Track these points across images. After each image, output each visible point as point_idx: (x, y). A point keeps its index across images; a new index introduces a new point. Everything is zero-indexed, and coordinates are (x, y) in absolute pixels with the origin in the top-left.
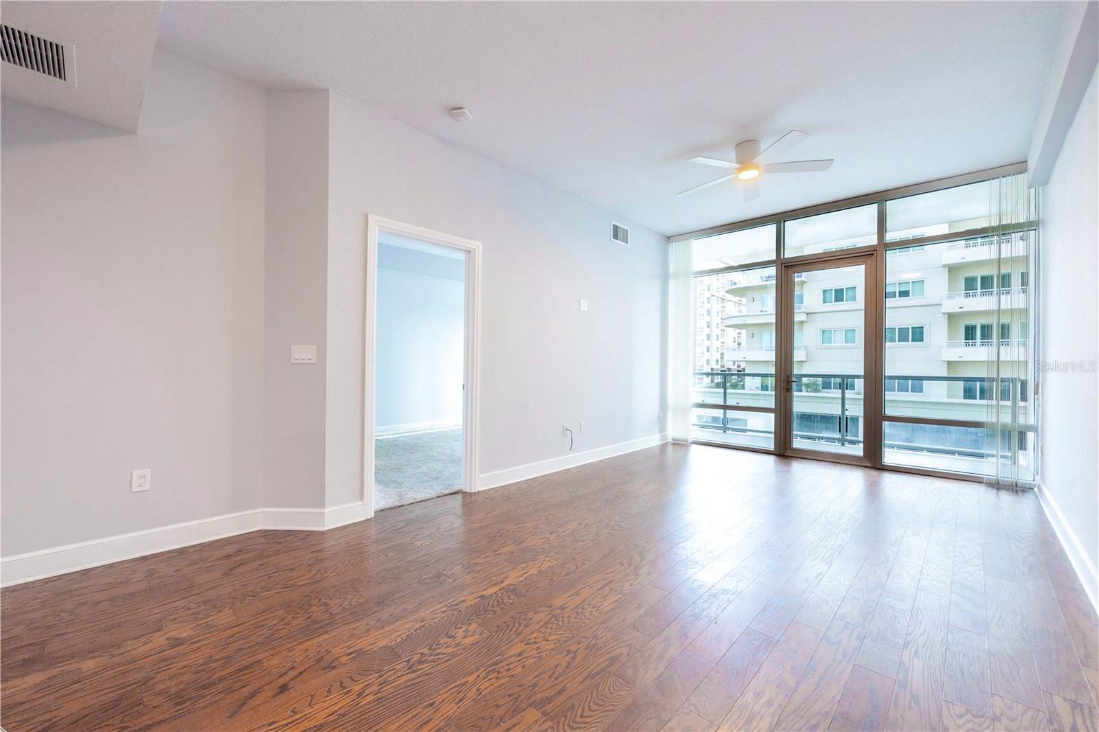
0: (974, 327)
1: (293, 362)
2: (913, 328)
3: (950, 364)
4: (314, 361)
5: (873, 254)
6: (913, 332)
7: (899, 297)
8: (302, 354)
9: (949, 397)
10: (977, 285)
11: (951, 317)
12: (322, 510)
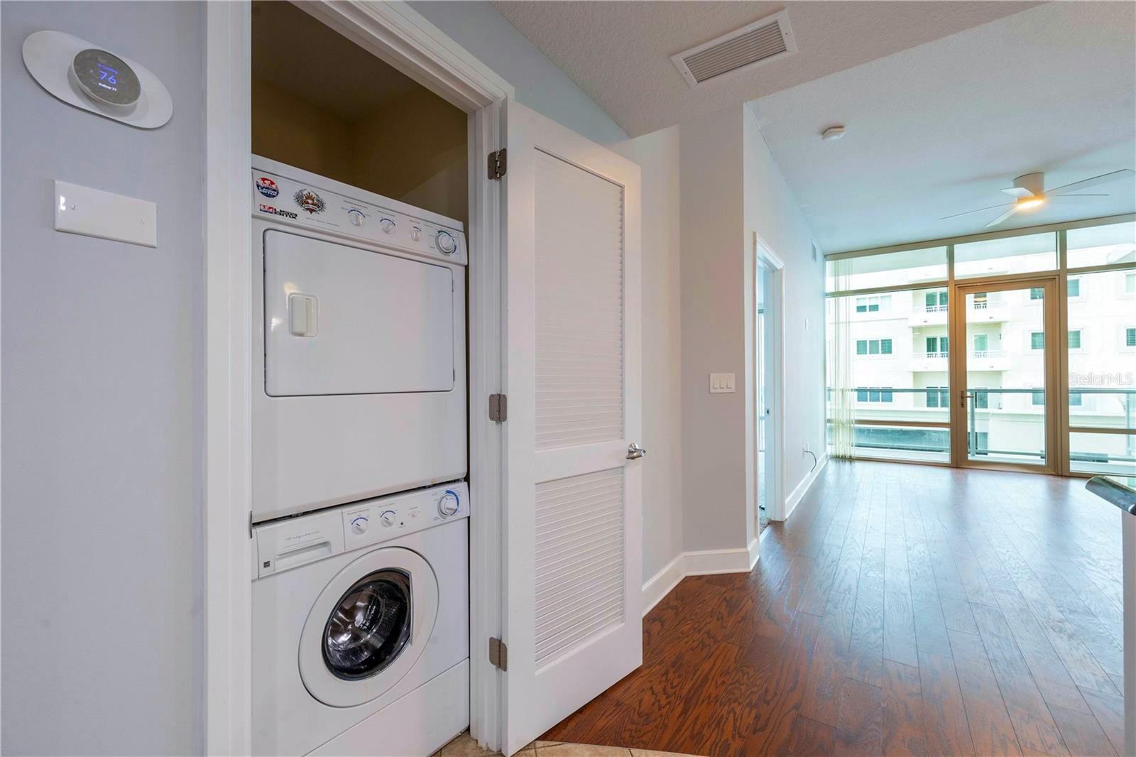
0: (934, 340)
1: (712, 391)
2: (882, 340)
3: (916, 374)
4: (733, 390)
5: (1055, 278)
6: (882, 344)
7: (870, 311)
8: (721, 382)
9: (915, 405)
10: (936, 301)
11: (917, 330)
12: (743, 550)
